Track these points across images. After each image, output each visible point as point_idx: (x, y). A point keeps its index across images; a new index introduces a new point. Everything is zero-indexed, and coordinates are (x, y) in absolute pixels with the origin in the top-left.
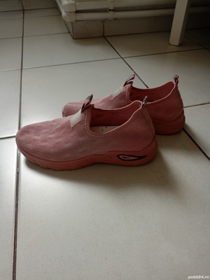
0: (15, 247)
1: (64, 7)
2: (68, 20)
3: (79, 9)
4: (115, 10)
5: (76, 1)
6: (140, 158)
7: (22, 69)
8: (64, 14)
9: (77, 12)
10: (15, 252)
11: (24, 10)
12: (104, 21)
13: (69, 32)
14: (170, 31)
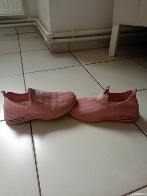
0: (38, 177)
1: (46, 36)
2: (49, 43)
3: (55, 37)
4: (76, 37)
5: (53, 33)
6: (131, 118)
7: (23, 74)
8: (46, 39)
9: (54, 38)
10: (38, 179)
11: (18, 34)
12: (69, 43)
13: (48, 49)
14: (109, 47)
